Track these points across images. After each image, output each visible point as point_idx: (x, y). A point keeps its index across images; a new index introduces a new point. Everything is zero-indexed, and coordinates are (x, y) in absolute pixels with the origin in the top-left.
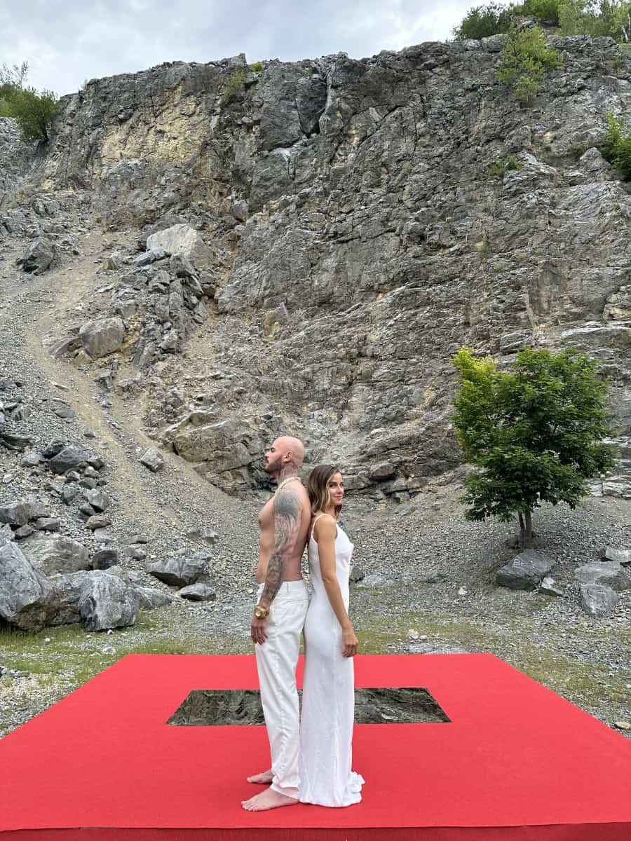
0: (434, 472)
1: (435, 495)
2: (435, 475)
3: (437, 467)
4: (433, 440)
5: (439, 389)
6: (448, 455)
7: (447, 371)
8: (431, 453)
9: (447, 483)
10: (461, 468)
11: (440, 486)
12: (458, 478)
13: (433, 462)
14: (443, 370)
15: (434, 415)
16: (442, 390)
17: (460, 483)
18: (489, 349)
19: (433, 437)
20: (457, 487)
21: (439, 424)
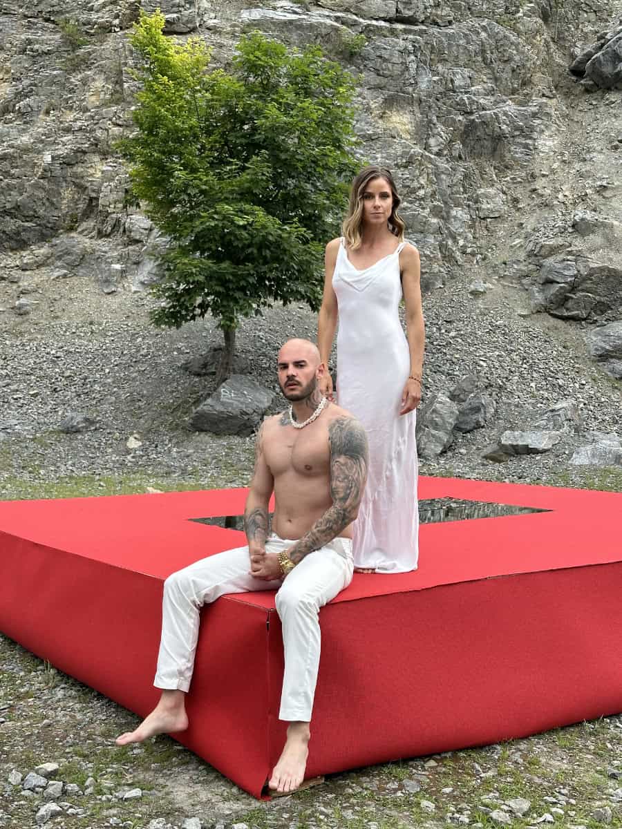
0: (13, 244)
1: (15, 287)
2: (12, 250)
3: (18, 233)
4: (14, 182)
5: (19, 79)
6: (41, 212)
7: (36, 47)
8: (8, 206)
9: (38, 267)
10: (63, 240)
11: (26, 270)
12: (59, 258)
13: (11, 225)
14: (29, 42)
15: (14, 132)
16: (26, 82)
17: (63, 267)
18: (117, 16)
19: (12, 177)
20: (56, 274)
21: (26, 150)
